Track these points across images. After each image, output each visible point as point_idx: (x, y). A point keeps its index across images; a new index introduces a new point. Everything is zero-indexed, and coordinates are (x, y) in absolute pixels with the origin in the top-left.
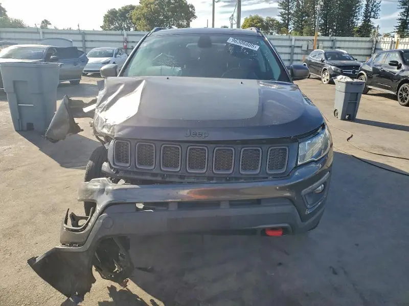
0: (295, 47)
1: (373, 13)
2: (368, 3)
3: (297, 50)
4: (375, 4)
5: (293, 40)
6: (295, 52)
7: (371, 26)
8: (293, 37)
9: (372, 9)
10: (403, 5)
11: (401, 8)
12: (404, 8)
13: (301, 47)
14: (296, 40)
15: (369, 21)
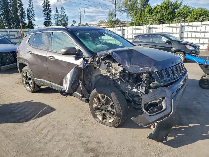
0: (10, 35)
1: (32, 18)
2: (28, 13)
3: (11, 37)
4: (32, 14)
5: (8, 31)
6: (11, 38)
7: (33, 24)
8: (8, 30)
9: (31, 16)
10: (45, 15)
11: (44, 16)
12: (45, 16)
13: (14, 35)
14: (10, 31)
15: (31, 22)
